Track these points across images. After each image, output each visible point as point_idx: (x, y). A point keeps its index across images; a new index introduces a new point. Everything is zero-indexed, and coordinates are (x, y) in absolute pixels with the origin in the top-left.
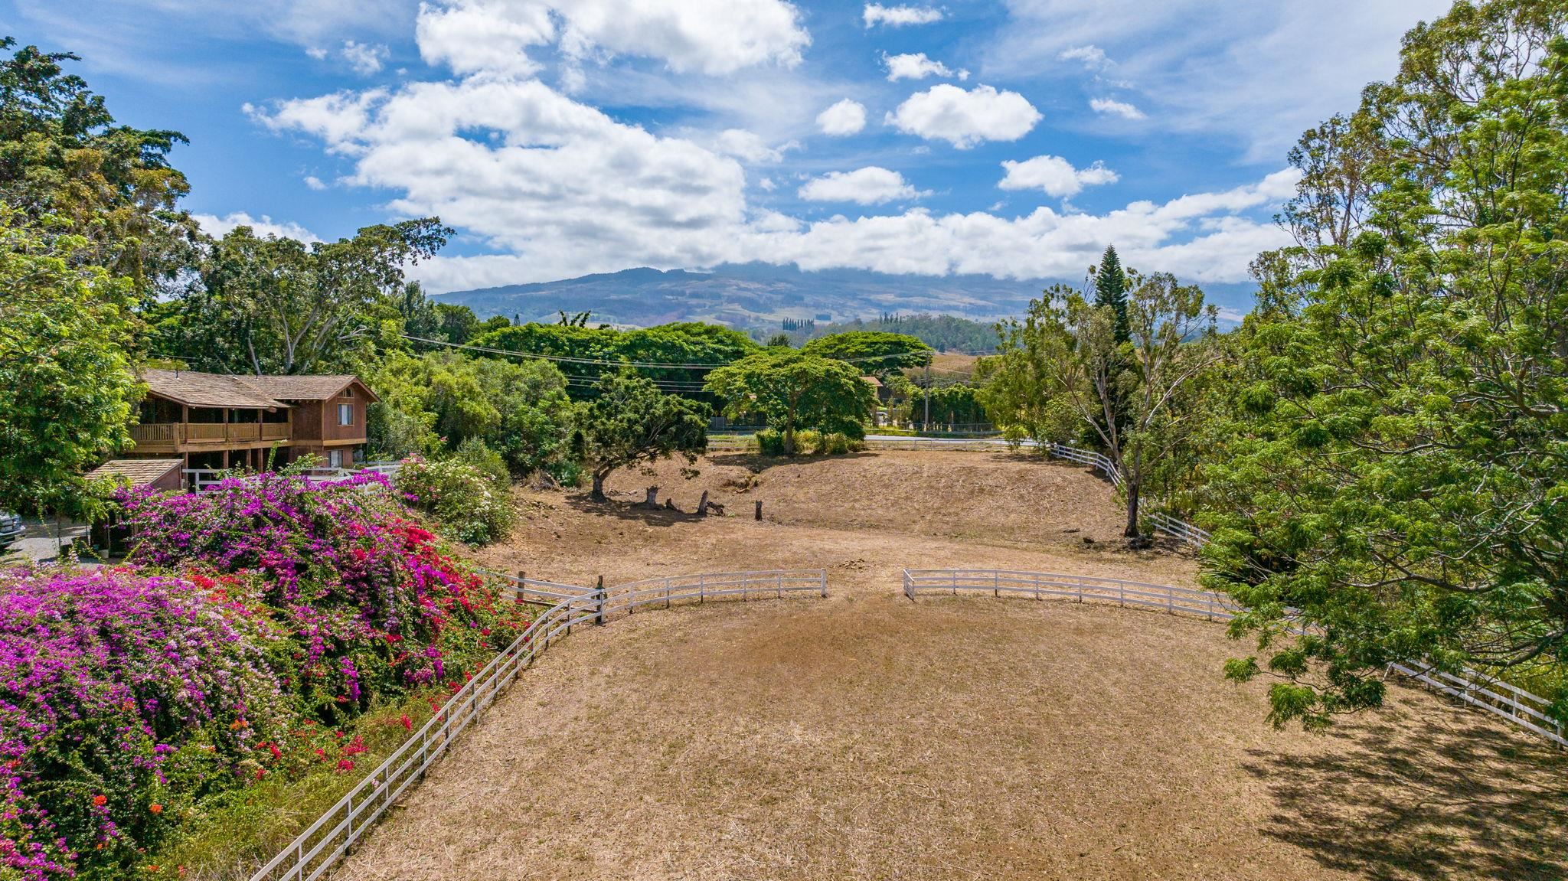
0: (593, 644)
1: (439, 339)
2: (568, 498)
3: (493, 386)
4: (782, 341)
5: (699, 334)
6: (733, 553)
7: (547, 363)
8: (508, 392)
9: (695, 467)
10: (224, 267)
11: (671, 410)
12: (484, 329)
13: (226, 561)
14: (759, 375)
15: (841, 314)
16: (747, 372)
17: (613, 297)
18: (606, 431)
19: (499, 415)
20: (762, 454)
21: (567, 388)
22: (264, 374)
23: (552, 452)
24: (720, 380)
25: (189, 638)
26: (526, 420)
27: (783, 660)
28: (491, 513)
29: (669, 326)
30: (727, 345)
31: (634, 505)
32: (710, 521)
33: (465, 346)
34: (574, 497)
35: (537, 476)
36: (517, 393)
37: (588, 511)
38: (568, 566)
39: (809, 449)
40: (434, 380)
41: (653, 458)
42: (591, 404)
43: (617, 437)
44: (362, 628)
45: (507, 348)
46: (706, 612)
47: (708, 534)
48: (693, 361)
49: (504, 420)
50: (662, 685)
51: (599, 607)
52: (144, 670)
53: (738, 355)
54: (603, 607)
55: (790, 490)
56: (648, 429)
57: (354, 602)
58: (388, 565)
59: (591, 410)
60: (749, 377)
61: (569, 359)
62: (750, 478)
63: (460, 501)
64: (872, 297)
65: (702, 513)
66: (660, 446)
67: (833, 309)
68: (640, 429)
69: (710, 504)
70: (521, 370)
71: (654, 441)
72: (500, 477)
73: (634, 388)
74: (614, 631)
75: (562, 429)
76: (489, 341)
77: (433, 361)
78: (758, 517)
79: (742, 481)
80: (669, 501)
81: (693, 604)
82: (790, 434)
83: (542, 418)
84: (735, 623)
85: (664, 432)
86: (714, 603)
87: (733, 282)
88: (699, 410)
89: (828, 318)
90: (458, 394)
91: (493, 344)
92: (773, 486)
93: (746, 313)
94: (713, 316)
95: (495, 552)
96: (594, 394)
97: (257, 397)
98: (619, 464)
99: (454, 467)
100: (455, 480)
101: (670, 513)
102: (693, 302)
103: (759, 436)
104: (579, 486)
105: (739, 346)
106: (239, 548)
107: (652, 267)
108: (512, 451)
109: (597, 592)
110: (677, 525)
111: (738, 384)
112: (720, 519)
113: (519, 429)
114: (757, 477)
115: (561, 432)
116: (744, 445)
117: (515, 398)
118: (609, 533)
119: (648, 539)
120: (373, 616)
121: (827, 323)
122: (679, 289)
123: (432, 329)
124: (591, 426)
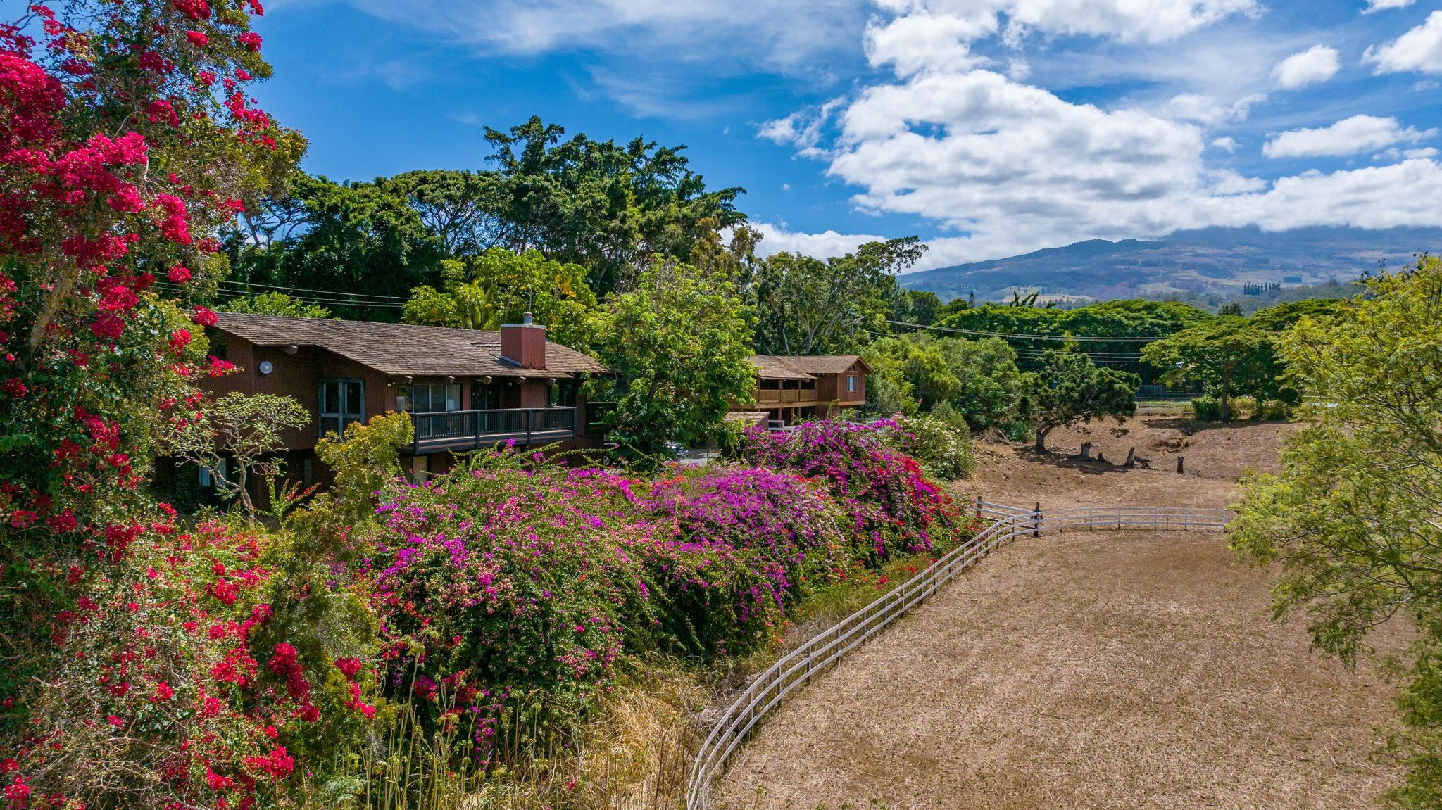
0: (1031, 548)
1: (909, 321)
2: (1015, 450)
3: (955, 360)
4: (1236, 310)
5: (1139, 310)
6: (1154, 497)
7: (999, 340)
8: (967, 364)
9: (1125, 426)
10: (769, 280)
11: (1103, 380)
12: (946, 311)
13: (806, 472)
14: (1193, 347)
15: (1315, 276)
16: (1181, 344)
17: (1064, 269)
18: (1048, 397)
19: (960, 384)
20: (1198, 419)
21: (1017, 361)
22: (793, 355)
23: (1002, 414)
24: (1156, 352)
25: (803, 505)
26: (982, 388)
27: (1176, 568)
28: (956, 457)
29: (1110, 304)
30: (1166, 320)
31: (1071, 458)
32: (1135, 473)
33: (931, 327)
34: (1020, 449)
35: (991, 432)
36: (974, 366)
37: (1032, 460)
38: (1014, 499)
39: (1245, 415)
40: (910, 356)
41: (1087, 419)
42: (1035, 375)
43: (1057, 402)
44: (883, 515)
45: (966, 327)
46: (1121, 535)
47: (1134, 481)
48: (1133, 335)
49: (964, 387)
50: (1080, 574)
51: (1036, 525)
52: (788, 517)
53: (1177, 328)
54: (1039, 526)
55: (1219, 451)
56: (1082, 395)
57: (878, 500)
58: (898, 480)
59: (1036, 380)
60: (1183, 349)
61: (1019, 336)
62: (1181, 440)
63: (934, 447)
64: (1354, 255)
65: (1129, 465)
66: (1093, 409)
67: (1304, 270)
68: (1076, 395)
69: (1137, 459)
70: (978, 347)
71: (1088, 405)
72: (963, 431)
73: (1072, 362)
74: (1045, 543)
75: (1012, 395)
76: (951, 322)
77: (908, 341)
78: (1180, 470)
79: (1174, 442)
80: (1100, 455)
81: (1111, 530)
82: (1225, 400)
83: (995, 385)
84: (1144, 544)
85: (1096, 397)
86: (1128, 530)
87: (1189, 249)
88: (1128, 380)
89: (1298, 280)
90: (928, 366)
91: (954, 325)
92: (1203, 446)
93: (1204, 279)
94: (1167, 283)
95: (960, 486)
96: (1038, 367)
97: (796, 371)
98: (1058, 424)
99: (930, 422)
100: (930, 432)
101: (1102, 465)
102: (1146, 270)
103: (1194, 402)
104: (1025, 442)
105: (1178, 320)
106: (814, 463)
107: (1102, 238)
108: (970, 412)
109: (1035, 514)
110: (1106, 474)
111: (1172, 356)
112: (1145, 470)
113: (976, 395)
114: (1189, 439)
115: (1010, 398)
116: (1180, 411)
117: (973, 370)
118: (1049, 478)
119: (1080, 483)
120: (889, 509)
121: (1296, 285)
122: (1131, 259)
123: (904, 313)
124: (1036, 393)
